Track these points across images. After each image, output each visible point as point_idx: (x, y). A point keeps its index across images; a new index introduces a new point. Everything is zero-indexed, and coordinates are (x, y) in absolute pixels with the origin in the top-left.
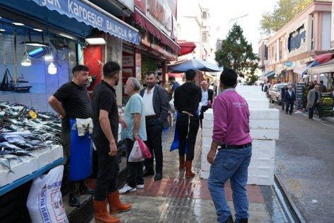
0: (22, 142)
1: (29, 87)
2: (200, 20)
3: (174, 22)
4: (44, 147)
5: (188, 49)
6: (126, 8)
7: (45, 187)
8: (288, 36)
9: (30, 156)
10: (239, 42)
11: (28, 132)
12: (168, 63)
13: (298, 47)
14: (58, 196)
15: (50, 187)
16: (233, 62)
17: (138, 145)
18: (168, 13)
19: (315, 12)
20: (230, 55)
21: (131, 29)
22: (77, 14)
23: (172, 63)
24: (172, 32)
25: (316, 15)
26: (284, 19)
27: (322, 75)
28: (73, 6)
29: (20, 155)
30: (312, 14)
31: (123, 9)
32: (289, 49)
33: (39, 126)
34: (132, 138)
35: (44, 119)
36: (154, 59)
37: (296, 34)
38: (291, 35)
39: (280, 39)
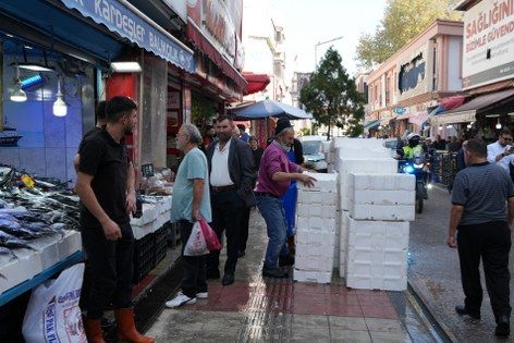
0: (15, 225)
1: (17, 138)
2: (273, 42)
3: (239, 43)
4: (51, 234)
5: (258, 85)
6: (175, 16)
7: (53, 300)
8: (398, 70)
9: (30, 248)
10: (335, 75)
11: (22, 209)
12: (228, 105)
13: (413, 86)
14: (75, 315)
15: (62, 300)
16: (326, 104)
17: (199, 230)
18: (231, 29)
19: (438, 35)
20: (322, 95)
21: (184, 49)
22: (107, 18)
23: (234, 105)
24: (235, 58)
25: (439, 41)
26: (391, 45)
27: (450, 126)
28: (102, 5)
29: (13, 247)
30: (434, 39)
31: (171, 18)
32: (401, 88)
33: (39, 199)
34: (189, 218)
35: (45, 189)
36: (209, 99)
37: (411, 66)
38: (403, 68)
39: (386, 74)
